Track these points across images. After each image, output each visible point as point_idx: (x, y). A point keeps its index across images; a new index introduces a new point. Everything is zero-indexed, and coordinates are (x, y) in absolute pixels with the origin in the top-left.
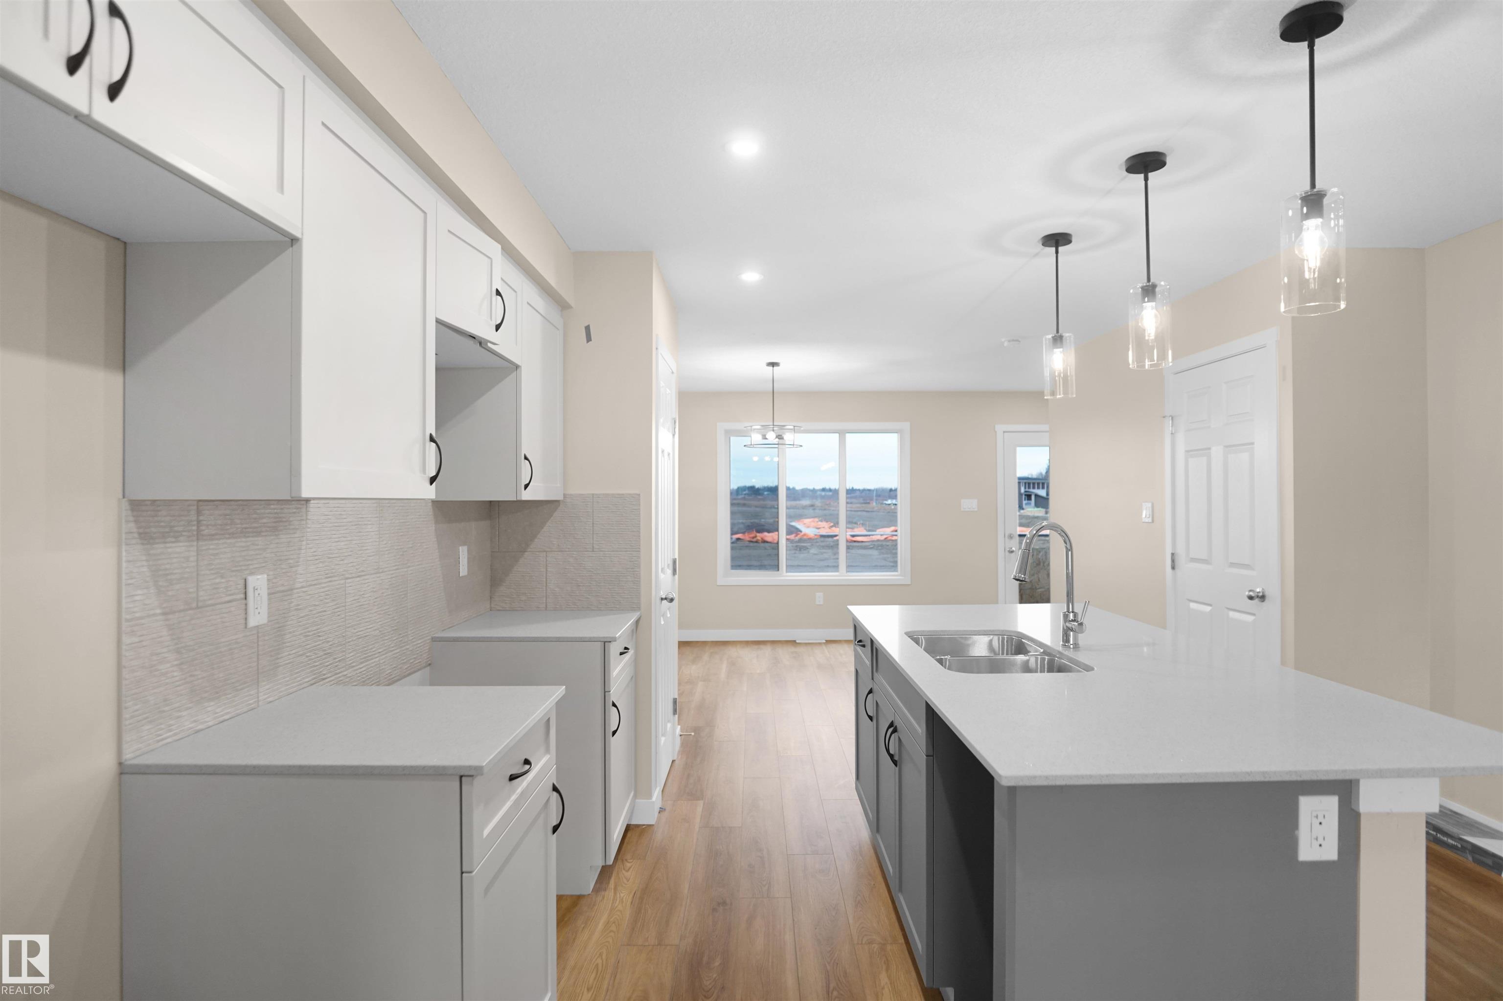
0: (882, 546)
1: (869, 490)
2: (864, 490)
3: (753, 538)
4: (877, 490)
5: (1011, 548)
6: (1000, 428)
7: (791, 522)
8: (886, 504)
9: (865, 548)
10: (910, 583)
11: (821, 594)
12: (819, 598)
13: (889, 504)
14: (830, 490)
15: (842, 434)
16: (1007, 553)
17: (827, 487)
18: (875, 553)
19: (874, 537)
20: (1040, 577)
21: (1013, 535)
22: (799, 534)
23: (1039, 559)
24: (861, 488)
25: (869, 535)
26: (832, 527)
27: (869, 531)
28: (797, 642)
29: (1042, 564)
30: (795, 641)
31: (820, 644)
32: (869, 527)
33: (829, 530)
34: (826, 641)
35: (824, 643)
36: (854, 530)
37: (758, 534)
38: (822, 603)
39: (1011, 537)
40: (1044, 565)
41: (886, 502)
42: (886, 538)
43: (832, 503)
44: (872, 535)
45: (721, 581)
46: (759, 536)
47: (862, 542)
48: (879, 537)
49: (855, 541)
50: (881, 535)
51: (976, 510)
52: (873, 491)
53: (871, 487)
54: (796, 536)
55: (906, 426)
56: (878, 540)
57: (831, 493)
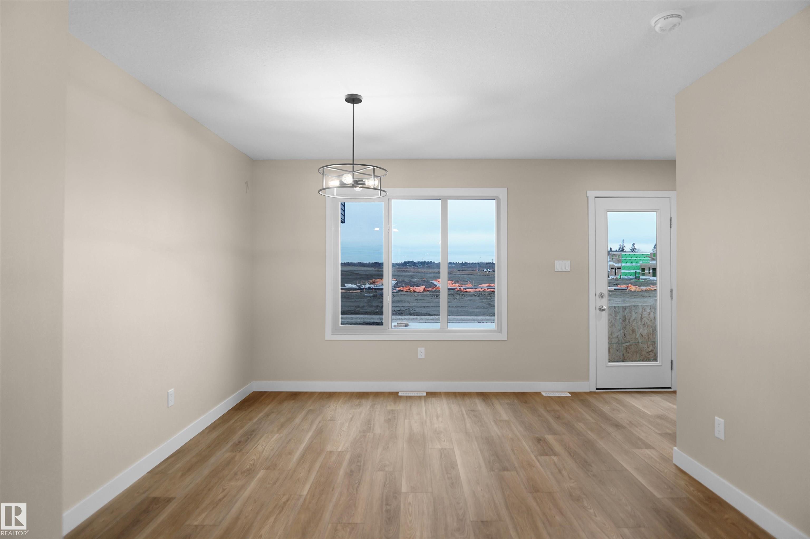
0: (482, 294)
1: (475, 263)
2: (472, 263)
3: (409, 289)
4: (479, 263)
5: (603, 307)
6: (592, 194)
7: (431, 281)
8: (484, 271)
9: (472, 296)
10: (507, 339)
11: (423, 349)
12: (421, 352)
13: (486, 271)
14: (454, 263)
15: (444, 200)
16: (598, 311)
17: (452, 262)
18: (477, 298)
19: (477, 289)
20: (626, 332)
21: (604, 294)
22: (434, 288)
23: (625, 316)
24: (471, 262)
25: (475, 288)
26: (453, 283)
27: (475, 286)
28: (400, 394)
29: (627, 321)
30: (397, 393)
31: (420, 397)
32: (474, 284)
33: (452, 286)
34: (427, 393)
35: (424, 396)
36: (466, 285)
37: (411, 288)
38: (423, 357)
39: (602, 296)
40: (629, 322)
41: (484, 270)
42: (484, 290)
43: (454, 271)
44: (476, 288)
45: (329, 336)
46: (412, 289)
47: (470, 292)
48: (480, 289)
49: (466, 292)
50: (481, 288)
51: (569, 270)
52: (477, 264)
53: (476, 262)
54: (433, 289)
55: (502, 192)
56: (479, 291)
57: (454, 265)
